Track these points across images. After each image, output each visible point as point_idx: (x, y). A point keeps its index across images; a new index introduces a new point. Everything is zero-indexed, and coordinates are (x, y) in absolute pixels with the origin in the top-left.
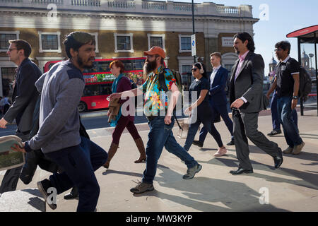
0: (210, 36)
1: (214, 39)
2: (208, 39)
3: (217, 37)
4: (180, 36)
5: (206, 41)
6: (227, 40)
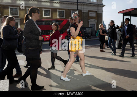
0: (84, 12)
1: (86, 13)
2: (83, 13)
3: (87, 12)
4: (71, 11)
5: (83, 14)
6: (92, 14)
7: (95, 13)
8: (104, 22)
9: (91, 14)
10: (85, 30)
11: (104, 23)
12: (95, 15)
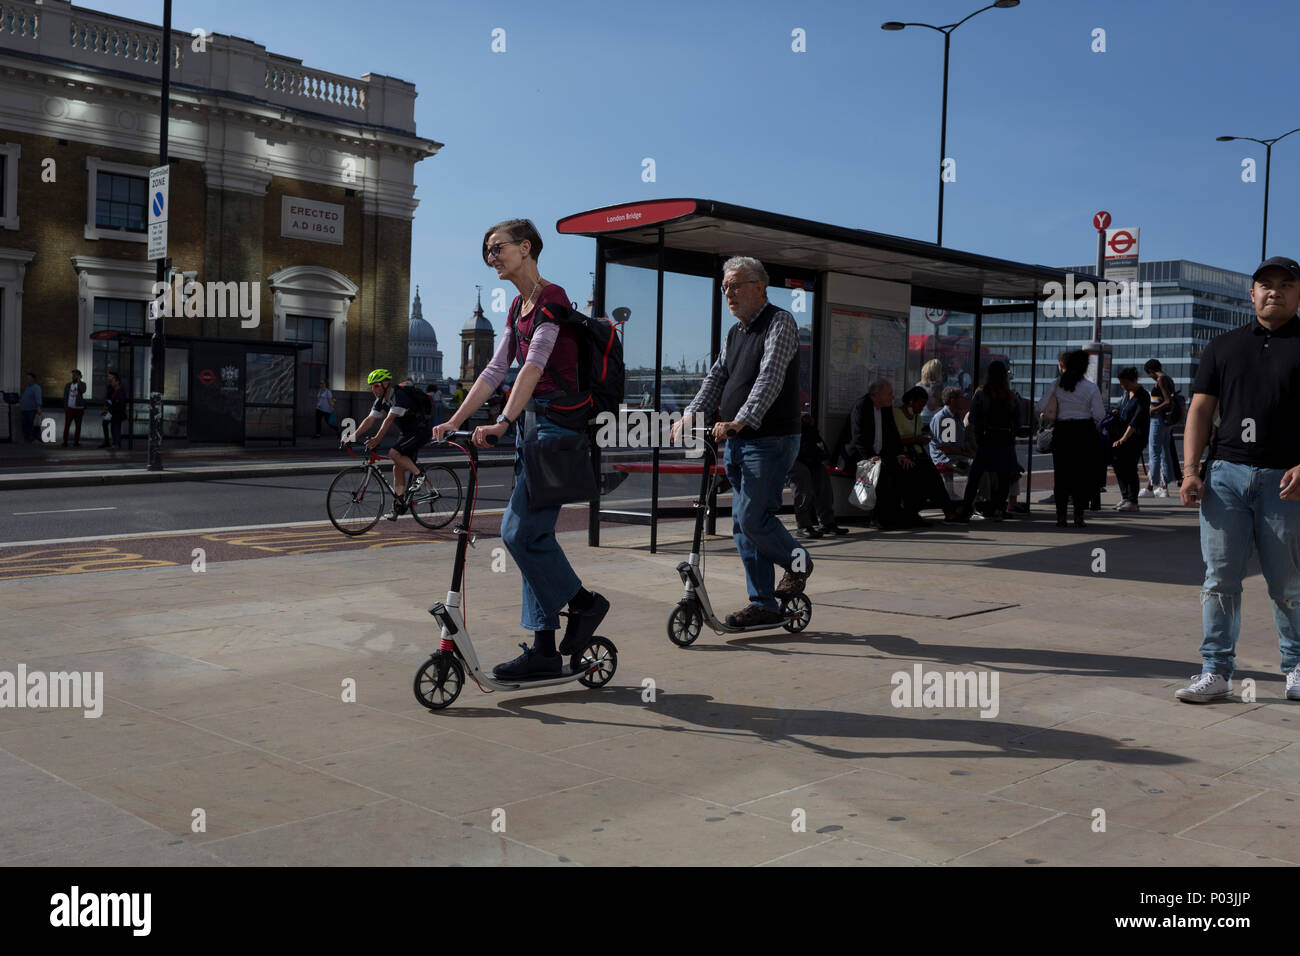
0: (231, 184)
1: (249, 199)
2: (223, 195)
3: (260, 191)
4: (93, 165)
5: (213, 204)
6: (311, 221)
7: (340, 210)
8: (418, 305)
9: (301, 218)
10: (230, 373)
11: (418, 314)
12: (339, 225)
